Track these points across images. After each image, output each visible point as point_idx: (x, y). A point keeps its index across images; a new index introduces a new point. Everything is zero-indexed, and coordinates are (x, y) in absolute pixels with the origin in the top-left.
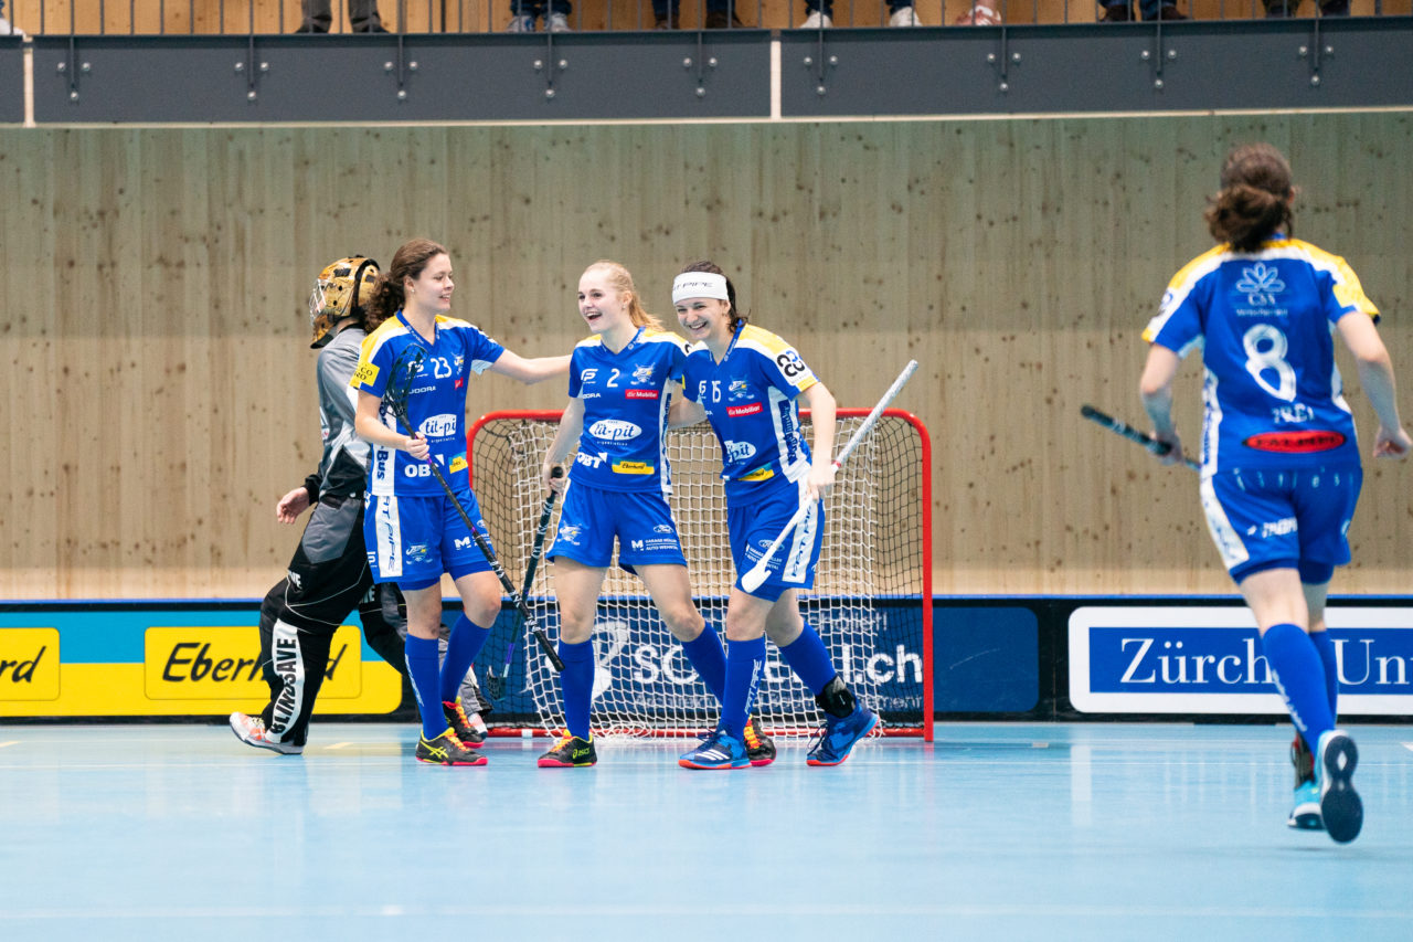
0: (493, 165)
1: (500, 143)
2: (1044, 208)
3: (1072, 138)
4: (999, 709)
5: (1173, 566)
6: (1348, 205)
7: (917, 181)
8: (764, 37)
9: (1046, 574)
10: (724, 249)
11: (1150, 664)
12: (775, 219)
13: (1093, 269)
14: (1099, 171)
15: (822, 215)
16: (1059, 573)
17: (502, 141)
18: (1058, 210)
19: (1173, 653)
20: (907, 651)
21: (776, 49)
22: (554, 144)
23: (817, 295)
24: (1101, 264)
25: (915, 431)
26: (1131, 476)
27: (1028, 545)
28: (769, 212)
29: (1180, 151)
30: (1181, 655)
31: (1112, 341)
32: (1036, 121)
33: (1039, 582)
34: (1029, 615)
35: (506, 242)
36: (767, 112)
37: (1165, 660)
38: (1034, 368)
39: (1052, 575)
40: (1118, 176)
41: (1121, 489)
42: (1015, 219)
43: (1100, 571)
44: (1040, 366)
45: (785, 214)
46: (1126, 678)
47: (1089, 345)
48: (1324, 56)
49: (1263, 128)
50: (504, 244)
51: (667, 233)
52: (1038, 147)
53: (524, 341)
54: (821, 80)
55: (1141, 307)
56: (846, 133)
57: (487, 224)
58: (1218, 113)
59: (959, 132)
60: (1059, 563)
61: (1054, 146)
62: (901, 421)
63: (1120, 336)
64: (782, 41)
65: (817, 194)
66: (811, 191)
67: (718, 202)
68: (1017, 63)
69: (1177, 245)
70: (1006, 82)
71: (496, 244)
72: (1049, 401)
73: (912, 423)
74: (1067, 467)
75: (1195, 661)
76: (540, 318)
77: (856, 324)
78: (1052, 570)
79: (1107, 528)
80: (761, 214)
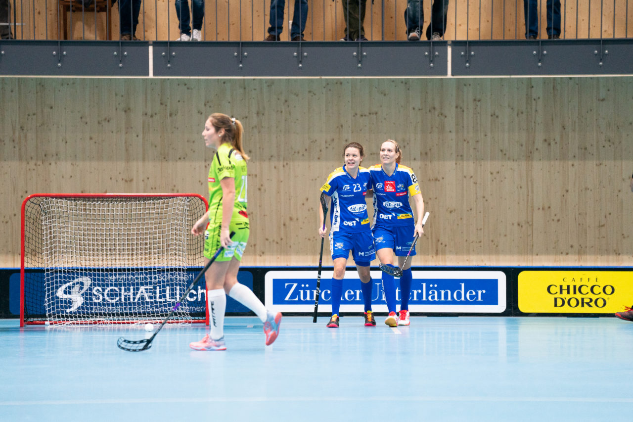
0: (37, 93)
1: (40, 84)
2: (258, 113)
3: (269, 86)
4: (238, 311)
5: (307, 254)
6: (373, 114)
7: (208, 102)
8: (146, 44)
9: (258, 257)
10: (132, 128)
11: (296, 293)
12: (152, 116)
13: (277, 137)
14: (278, 99)
15: (171, 115)
16: (263, 257)
17: (41, 84)
18: (263, 114)
19: (305, 289)
20: (201, 289)
21: (151, 49)
22: (62, 85)
23: (168, 147)
24: (279, 136)
25: (203, 202)
26: (291, 219)
27: (251, 246)
28: (149, 113)
29: (310, 92)
30: (308, 289)
31: (284, 166)
32: (254, 79)
33: (255, 261)
34: (250, 274)
35: (43, 124)
36: (148, 74)
37: (302, 292)
38: (254, 176)
39: (260, 258)
40: (286, 101)
41: (287, 224)
42: (246, 117)
43: (279, 257)
44: (256, 176)
45: (156, 114)
46: (287, 299)
47: (275, 167)
48: (362, 56)
49: (341, 83)
50: (42, 125)
51: (108, 121)
52: (255, 89)
53: (50, 164)
54: (169, 61)
55: (295, 152)
56: (179, 82)
57: (35, 116)
58: (323, 77)
59: (224, 83)
60: (263, 253)
61: (261, 89)
62: (198, 198)
63: (287, 164)
64: (153, 46)
65: (168, 107)
66: (166, 105)
67: (129, 109)
68: (246, 57)
69: (309, 129)
70: (241, 64)
71: (38, 125)
72: (260, 189)
73: (202, 199)
74: (266, 215)
75: (313, 292)
76: (57, 155)
77: (184, 158)
78: (261, 256)
79: (282, 239)
80: (146, 114)
